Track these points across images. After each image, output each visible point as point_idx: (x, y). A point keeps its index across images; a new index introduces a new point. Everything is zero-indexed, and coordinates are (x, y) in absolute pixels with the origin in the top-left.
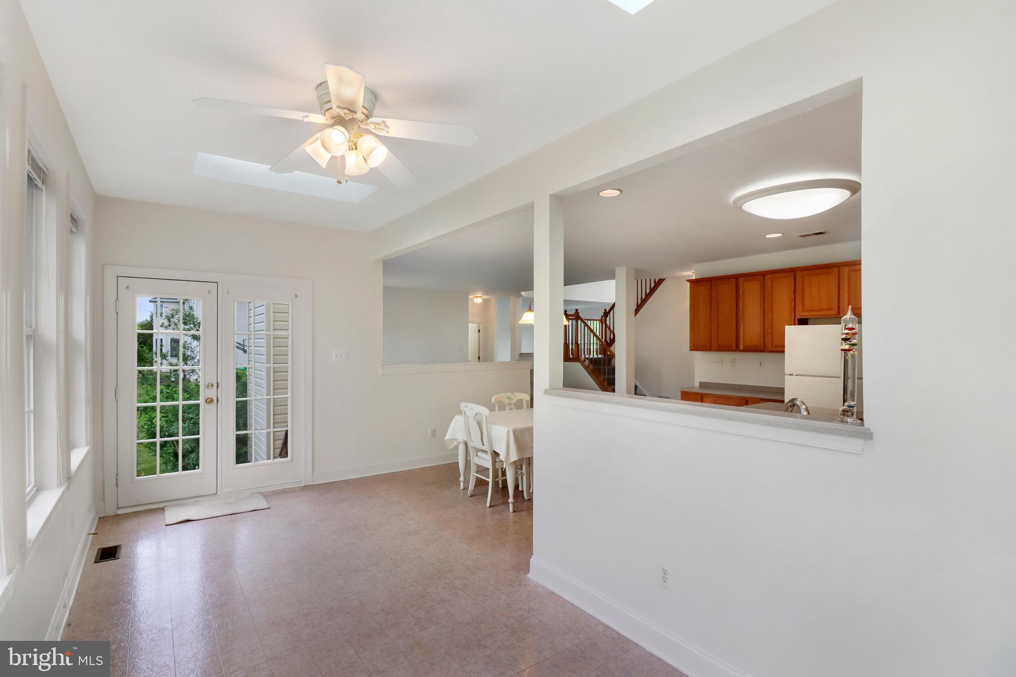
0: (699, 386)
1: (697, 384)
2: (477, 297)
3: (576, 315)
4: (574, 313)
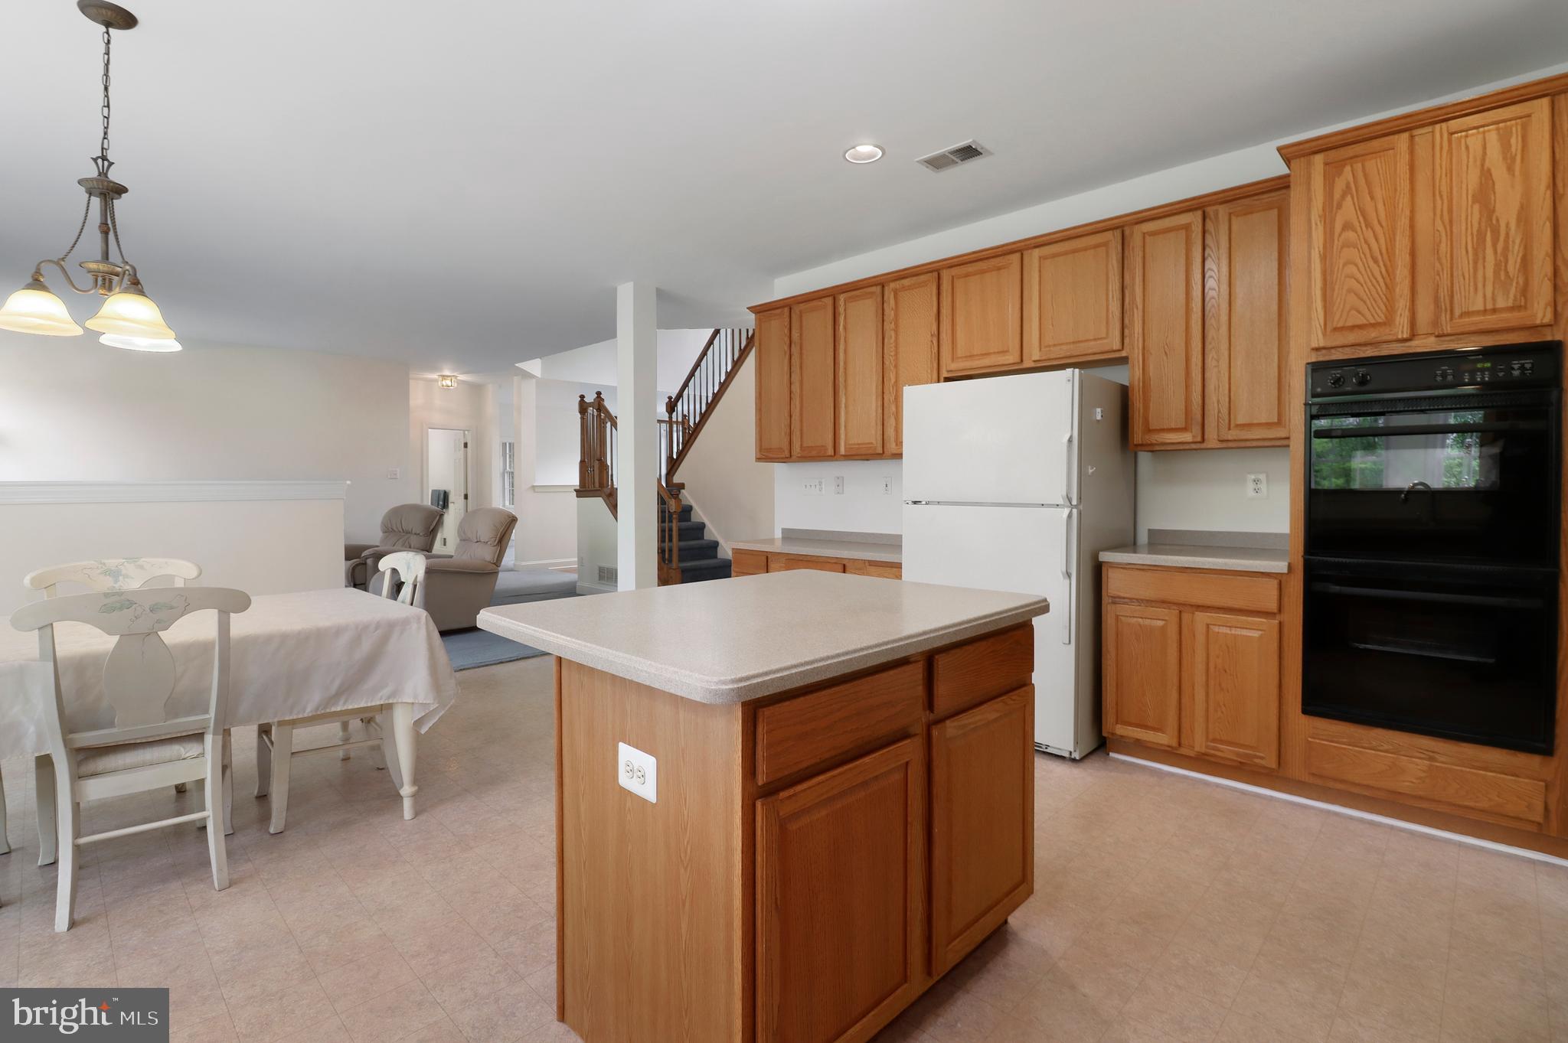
0: (782, 538)
1: (778, 534)
2: (444, 377)
3: (596, 404)
4: (594, 400)
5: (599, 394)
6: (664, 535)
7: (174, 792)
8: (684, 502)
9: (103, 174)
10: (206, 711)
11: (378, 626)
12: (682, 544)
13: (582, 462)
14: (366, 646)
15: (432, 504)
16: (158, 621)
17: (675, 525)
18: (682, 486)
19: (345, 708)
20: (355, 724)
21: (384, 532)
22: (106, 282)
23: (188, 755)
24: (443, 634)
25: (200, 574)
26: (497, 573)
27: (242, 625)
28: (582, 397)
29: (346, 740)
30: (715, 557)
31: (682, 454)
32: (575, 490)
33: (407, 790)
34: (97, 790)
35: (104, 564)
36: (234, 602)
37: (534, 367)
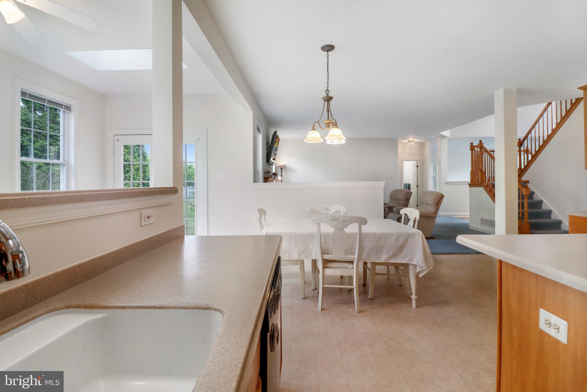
2: (410, 141)
3: (479, 147)
4: (478, 144)
5: (481, 141)
6: (521, 206)
7: (340, 277)
8: (531, 190)
9: (327, 95)
10: (354, 255)
11: (405, 235)
12: (530, 210)
13: (472, 172)
14: (401, 242)
15: (404, 188)
16: (344, 225)
17: (526, 202)
18: (528, 182)
19: (394, 262)
20: (392, 268)
21: (390, 199)
22: (328, 125)
23: (349, 267)
24: (427, 238)
25: (347, 210)
26: (435, 217)
27: (365, 229)
28: (472, 143)
29: (388, 271)
30: (550, 218)
31: (527, 167)
32: (468, 184)
33: (414, 297)
34: (329, 272)
35: (324, 206)
36: (363, 222)
37: (447, 133)
